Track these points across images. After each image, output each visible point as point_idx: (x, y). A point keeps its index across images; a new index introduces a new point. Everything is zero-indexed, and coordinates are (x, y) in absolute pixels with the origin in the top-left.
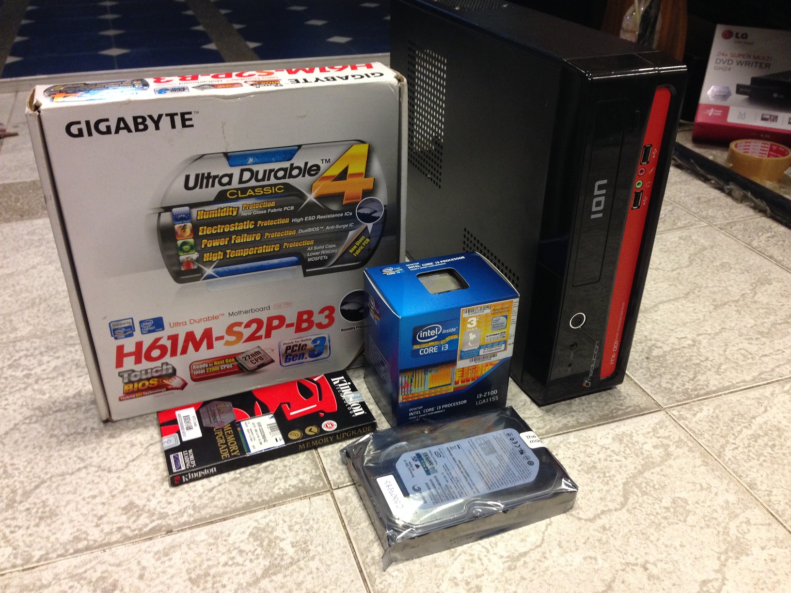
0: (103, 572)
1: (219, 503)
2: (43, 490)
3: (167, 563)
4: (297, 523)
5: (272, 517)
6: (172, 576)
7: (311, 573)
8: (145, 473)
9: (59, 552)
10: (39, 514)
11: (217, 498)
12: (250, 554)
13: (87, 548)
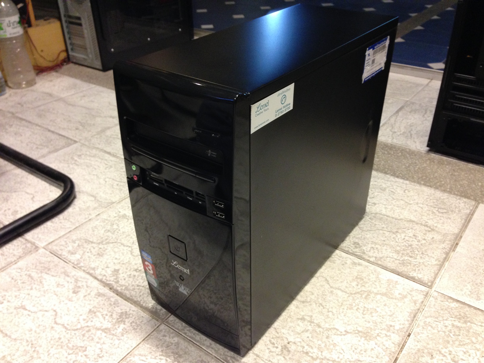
0: (83, 286)
1: (133, 293)
2: (111, 245)
3: (95, 299)
4: (136, 323)
5: (134, 313)
6: (89, 304)
7: (111, 344)
8: (136, 263)
9: (85, 269)
10: (100, 252)
11: (135, 290)
12: (112, 319)
13: (91, 275)
